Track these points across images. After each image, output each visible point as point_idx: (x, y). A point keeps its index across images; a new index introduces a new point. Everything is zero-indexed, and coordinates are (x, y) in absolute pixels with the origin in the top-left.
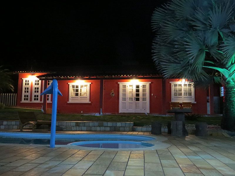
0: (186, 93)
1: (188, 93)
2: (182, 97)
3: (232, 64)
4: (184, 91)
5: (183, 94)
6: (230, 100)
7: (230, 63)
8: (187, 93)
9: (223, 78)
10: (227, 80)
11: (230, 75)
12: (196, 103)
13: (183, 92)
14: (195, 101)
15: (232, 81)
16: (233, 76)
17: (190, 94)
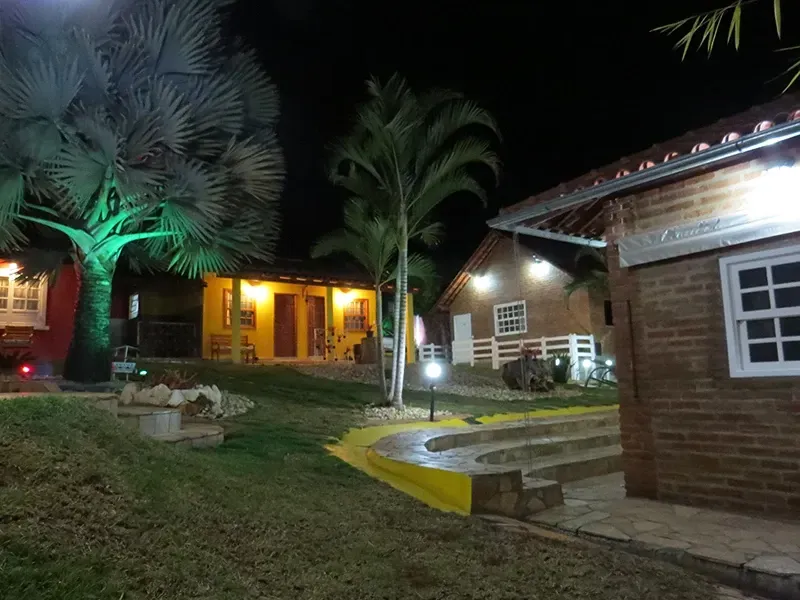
0: (19, 304)
1: (29, 302)
2: (5, 312)
3: (101, 221)
4: (15, 296)
5: (10, 303)
6: (90, 308)
7: (97, 218)
8: (23, 302)
9: (78, 254)
10: (87, 259)
11: (94, 248)
12: (47, 328)
13: (11, 298)
14: (47, 324)
15: (98, 261)
16: (101, 250)
17: (33, 305)
